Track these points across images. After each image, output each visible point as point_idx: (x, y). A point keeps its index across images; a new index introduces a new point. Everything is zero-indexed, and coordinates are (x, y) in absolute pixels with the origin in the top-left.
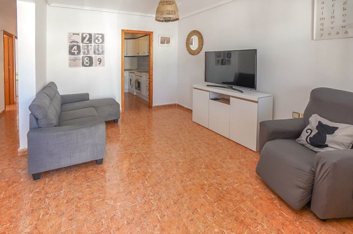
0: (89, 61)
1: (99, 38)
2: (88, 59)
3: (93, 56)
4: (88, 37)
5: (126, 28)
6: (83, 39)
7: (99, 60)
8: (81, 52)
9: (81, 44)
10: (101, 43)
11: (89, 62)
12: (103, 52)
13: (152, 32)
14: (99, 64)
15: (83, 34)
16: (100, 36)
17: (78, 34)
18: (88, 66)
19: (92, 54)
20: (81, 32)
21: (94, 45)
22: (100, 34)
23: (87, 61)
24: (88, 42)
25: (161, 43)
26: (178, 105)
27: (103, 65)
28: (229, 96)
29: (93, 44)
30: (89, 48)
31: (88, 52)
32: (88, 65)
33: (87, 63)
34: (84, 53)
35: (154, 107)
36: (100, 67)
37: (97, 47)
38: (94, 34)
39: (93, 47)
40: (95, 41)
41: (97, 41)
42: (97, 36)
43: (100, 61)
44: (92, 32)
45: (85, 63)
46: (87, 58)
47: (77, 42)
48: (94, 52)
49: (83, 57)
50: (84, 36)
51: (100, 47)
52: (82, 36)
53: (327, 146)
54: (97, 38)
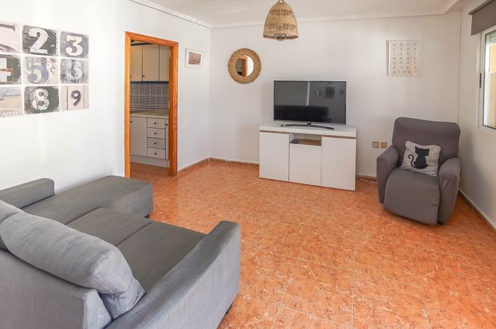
0: (49, 98)
1: (74, 44)
2: (46, 93)
3: (60, 86)
4: (44, 38)
5: (135, 30)
6: (28, 42)
7: (76, 95)
8: (23, 77)
9: (22, 56)
10: (82, 56)
11: (47, 102)
12: (84, 78)
13: (177, 44)
14: (75, 104)
15: (26, 28)
16: (79, 40)
17: (13, 27)
18: (44, 111)
19: (55, 81)
20: (20, 23)
21: (63, 60)
22: (78, 35)
23: (42, 99)
24: (45, 51)
25: (189, 63)
26: (212, 160)
27: (86, 106)
28: (320, 136)
29: (59, 57)
30: (49, 66)
31: (45, 75)
32: (41, 108)
33: (42, 103)
34: (32, 78)
35: (181, 172)
36: (78, 111)
37: (70, 65)
38: (63, 33)
39: (58, 64)
40: (63, 51)
41: (69, 50)
42: (69, 38)
43: (77, 97)
44: (58, 28)
45: (34, 104)
46: (41, 90)
47: (8, 48)
48: (63, 77)
49: (27, 88)
50: (33, 33)
51: (78, 64)
52: (25, 33)
53: (427, 165)
54: (70, 44)
